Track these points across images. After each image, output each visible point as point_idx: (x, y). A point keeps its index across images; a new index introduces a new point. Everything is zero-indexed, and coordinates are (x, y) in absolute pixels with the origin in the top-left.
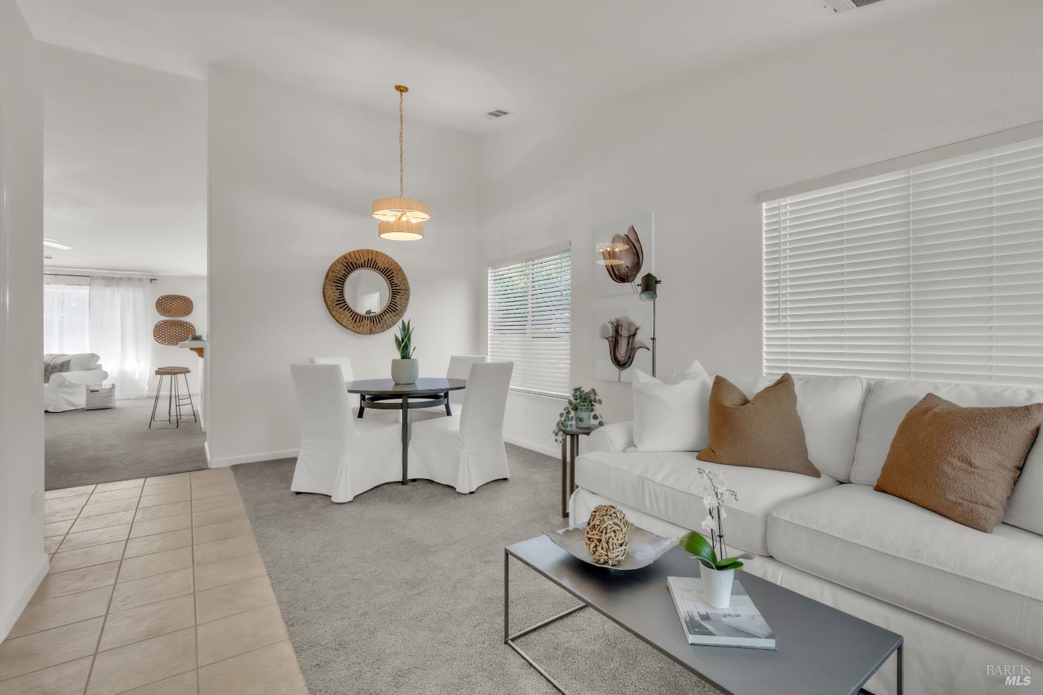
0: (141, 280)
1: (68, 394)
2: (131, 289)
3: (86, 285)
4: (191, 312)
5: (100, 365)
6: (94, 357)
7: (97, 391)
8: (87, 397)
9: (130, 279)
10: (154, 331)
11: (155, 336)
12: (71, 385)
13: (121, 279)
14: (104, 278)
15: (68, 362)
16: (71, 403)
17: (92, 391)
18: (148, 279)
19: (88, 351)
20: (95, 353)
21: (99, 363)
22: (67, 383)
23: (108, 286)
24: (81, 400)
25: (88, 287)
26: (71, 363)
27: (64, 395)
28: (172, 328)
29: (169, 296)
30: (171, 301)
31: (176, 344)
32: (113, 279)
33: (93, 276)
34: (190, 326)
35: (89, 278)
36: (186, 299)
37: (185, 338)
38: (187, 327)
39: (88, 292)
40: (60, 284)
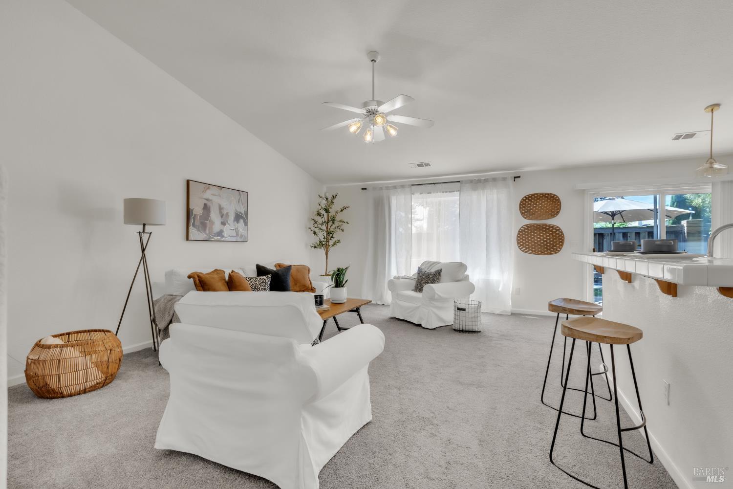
0: (504, 179)
1: (440, 308)
2: (495, 191)
3: (457, 191)
4: (558, 213)
5: (468, 276)
6: (462, 267)
7: (464, 310)
8: (455, 315)
9: (494, 180)
10: (518, 237)
11: (518, 243)
12: (442, 300)
13: (486, 181)
14: (471, 182)
15: (439, 272)
16: (440, 319)
17: (459, 309)
18: (511, 177)
19: (458, 259)
20: (464, 262)
21: (467, 273)
22: (436, 296)
23: (475, 189)
24: (449, 317)
25: (458, 193)
26: (442, 273)
27: (435, 310)
28: (536, 233)
29: (533, 195)
30: (535, 200)
31: (542, 253)
32: (479, 181)
33: (462, 181)
34: (557, 230)
35: (459, 183)
36: (553, 197)
37: (554, 246)
38: (553, 232)
39: (459, 198)
40: (437, 192)
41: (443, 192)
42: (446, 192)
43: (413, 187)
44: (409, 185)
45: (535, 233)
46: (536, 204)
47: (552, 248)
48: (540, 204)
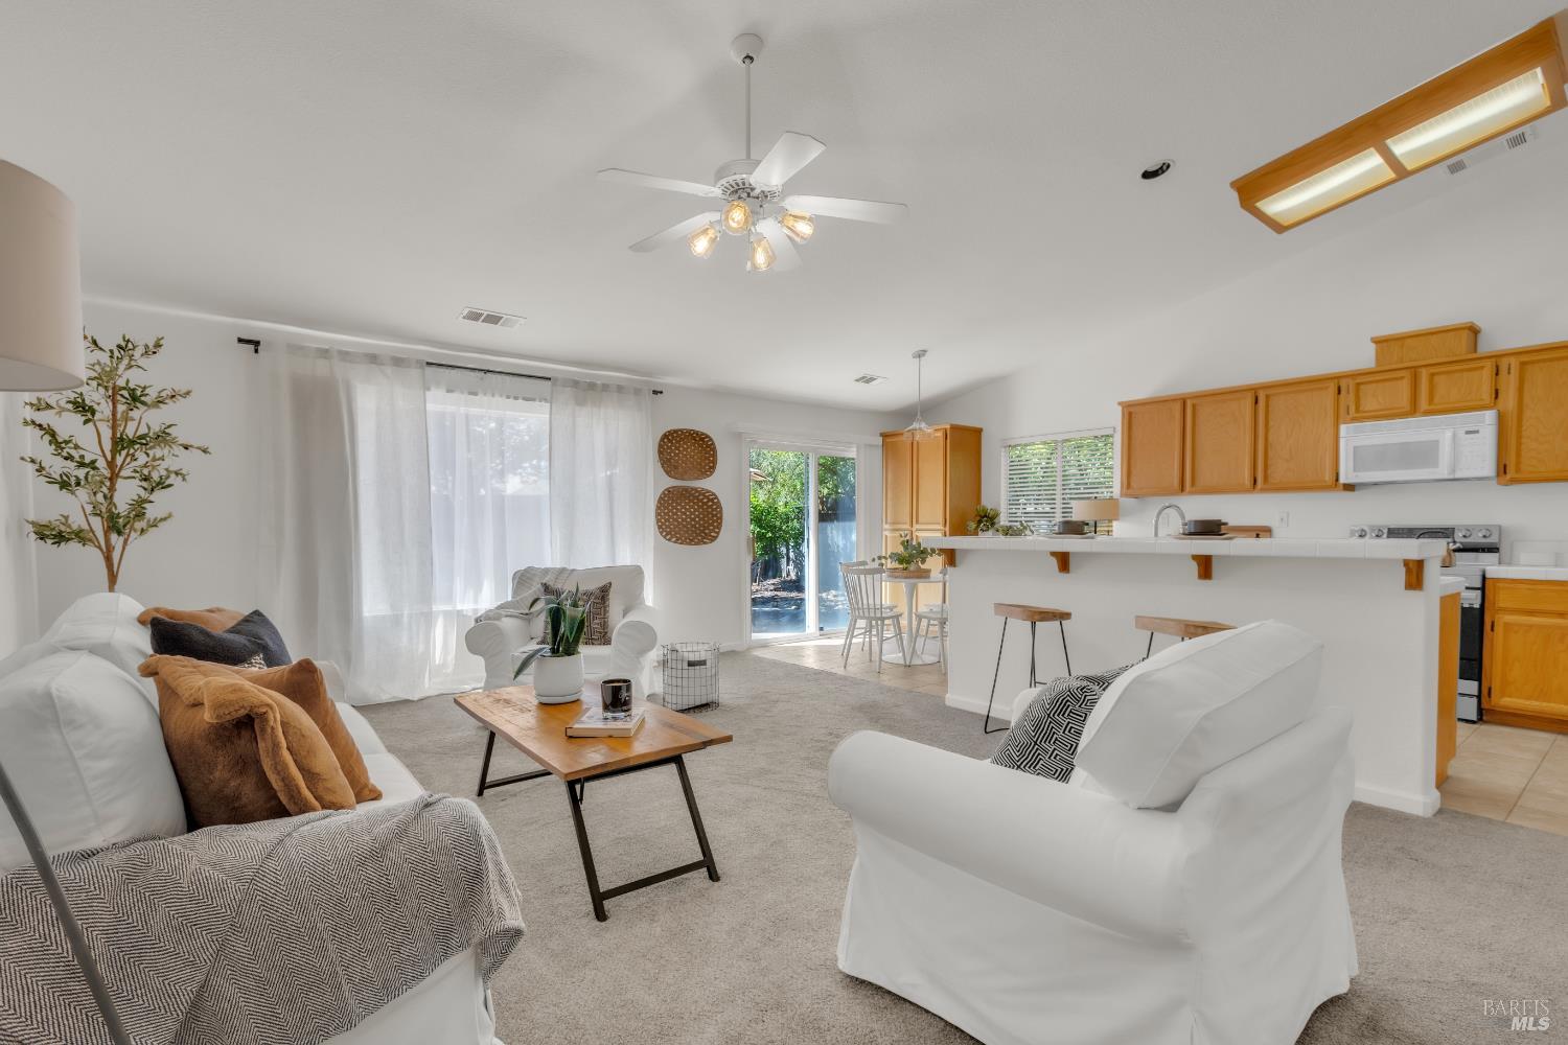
0: (637, 391)
3: (543, 401)
4: (713, 468)
10: (657, 510)
11: (657, 523)
14: (575, 384)
18: (648, 390)
25: (547, 405)
28: (680, 505)
29: (676, 431)
30: (677, 442)
31: (691, 542)
32: (592, 386)
33: (556, 379)
34: (709, 500)
35: (549, 383)
36: (702, 439)
37: (705, 528)
38: (704, 504)
39: (548, 416)
40: (493, 395)
41: (508, 397)
42: (516, 398)
43: (430, 370)
44: (418, 361)
45: (678, 504)
46: (677, 448)
47: (703, 532)
48: (685, 449)
